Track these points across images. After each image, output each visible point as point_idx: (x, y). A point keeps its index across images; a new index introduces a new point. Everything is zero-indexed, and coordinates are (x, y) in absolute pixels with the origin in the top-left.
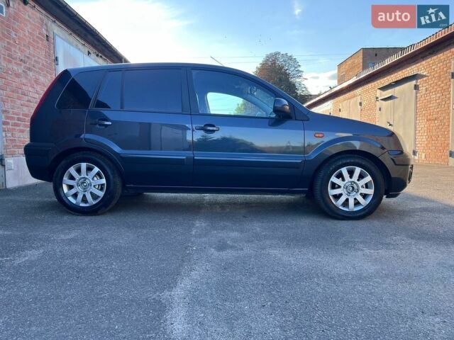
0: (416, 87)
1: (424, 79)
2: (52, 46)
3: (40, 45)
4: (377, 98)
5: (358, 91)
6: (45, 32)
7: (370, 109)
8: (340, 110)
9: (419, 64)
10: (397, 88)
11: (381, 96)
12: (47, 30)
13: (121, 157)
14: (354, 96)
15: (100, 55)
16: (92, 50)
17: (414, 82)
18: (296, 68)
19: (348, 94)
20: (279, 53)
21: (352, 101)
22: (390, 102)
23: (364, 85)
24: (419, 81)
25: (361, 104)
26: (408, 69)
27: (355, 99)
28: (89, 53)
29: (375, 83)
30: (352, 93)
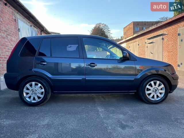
0: (163, 39)
1: (166, 36)
2: (17, 24)
3: (12, 24)
4: (146, 43)
5: (137, 39)
6: (14, 18)
7: (143, 47)
8: (129, 47)
9: (164, 30)
10: (155, 39)
11: (147, 42)
12: (15, 17)
13: (51, 79)
14: (136, 41)
15: (35, 26)
16: (32, 25)
17: (162, 37)
18: (108, 29)
19: (133, 41)
20: (101, 23)
21: (135, 43)
22: (151, 44)
23: (140, 37)
24: (164, 36)
25: (139, 45)
26: (159, 32)
27: (136, 43)
28: (31, 26)
29: (145, 36)
30: (135, 40)
